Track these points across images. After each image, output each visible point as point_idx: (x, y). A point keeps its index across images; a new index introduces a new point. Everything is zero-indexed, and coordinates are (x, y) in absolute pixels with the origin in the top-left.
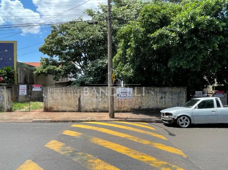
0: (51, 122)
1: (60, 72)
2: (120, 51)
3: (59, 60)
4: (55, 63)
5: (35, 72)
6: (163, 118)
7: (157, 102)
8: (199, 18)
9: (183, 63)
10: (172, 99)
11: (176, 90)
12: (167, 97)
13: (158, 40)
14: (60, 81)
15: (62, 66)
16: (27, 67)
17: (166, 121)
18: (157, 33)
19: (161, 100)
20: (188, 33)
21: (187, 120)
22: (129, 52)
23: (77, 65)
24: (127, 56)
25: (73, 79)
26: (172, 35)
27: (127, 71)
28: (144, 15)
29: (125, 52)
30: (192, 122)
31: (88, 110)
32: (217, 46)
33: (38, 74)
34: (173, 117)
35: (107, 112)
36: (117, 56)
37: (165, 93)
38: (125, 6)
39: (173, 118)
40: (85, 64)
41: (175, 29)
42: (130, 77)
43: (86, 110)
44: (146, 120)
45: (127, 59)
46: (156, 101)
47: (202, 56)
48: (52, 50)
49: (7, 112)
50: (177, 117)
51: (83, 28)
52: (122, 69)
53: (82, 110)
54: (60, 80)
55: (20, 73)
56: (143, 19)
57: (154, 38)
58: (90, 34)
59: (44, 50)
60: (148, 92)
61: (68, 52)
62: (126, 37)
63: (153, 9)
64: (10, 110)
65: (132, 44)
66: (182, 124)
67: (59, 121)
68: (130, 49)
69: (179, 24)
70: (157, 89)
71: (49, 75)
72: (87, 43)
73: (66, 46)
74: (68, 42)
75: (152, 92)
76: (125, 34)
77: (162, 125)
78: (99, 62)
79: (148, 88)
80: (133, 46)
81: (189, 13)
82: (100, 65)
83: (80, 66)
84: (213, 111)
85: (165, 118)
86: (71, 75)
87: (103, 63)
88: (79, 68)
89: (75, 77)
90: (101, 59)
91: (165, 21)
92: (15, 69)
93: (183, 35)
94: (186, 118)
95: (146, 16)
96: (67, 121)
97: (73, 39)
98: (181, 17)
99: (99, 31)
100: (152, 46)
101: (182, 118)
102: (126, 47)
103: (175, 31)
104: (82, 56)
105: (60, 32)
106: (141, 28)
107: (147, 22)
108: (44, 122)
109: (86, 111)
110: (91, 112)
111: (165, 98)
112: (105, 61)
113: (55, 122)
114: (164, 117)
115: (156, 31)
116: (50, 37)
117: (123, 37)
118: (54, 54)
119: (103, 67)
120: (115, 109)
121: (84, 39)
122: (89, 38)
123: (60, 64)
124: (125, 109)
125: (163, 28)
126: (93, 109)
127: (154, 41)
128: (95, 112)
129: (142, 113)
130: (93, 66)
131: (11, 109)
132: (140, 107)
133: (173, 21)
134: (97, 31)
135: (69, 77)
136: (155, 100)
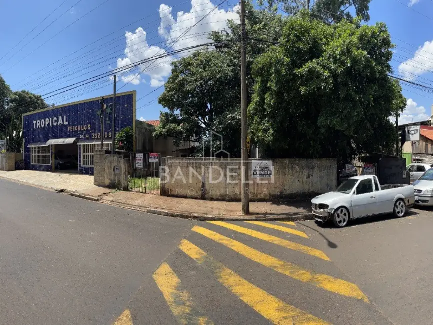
0: (168, 215)
1: (181, 133)
2: (256, 98)
3: (181, 116)
4: (176, 121)
5: (154, 134)
6: (314, 212)
7: (303, 183)
8: (355, 53)
9: (336, 122)
10: (320, 177)
11: (325, 163)
12: (314, 175)
13: (307, 80)
14: (182, 147)
15: (184, 124)
16: (146, 127)
17: (319, 218)
18: (305, 68)
19: (308, 180)
20: (343, 73)
21: (345, 215)
22: (268, 99)
23: (201, 123)
24: (265, 107)
25: (197, 144)
26: (325, 74)
27: (265, 131)
28: (289, 35)
29: (262, 100)
30: (351, 218)
31: (215, 197)
32: (372, 99)
33: (157, 137)
34: (328, 211)
35: (239, 201)
36: (252, 106)
37: (312, 168)
38: (261, 24)
39: (330, 213)
40: (211, 120)
41: (328, 65)
42: (269, 143)
43: (211, 197)
44: (292, 215)
45: (264, 110)
46: (301, 182)
47: (356, 112)
48: (172, 100)
49: (124, 190)
50: (333, 211)
51: (208, 62)
52: (258, 129)
53: (206, 196)
54: (181, 145)
55: (139, 135)
56: (287, 42)
57: (302, 76)
58: (217, 71)
59: (164, 101)
60: (292, 167)
61: (191, 102)
62: (264, 73)
63: (300, 25)
64: (127, 189)
65: (272, 85)
66: (340, 222)
67: (177, 216)
68: (270, 94)
69: (333, 58)
70: (303, 162)
71: (169, 138)
72: (214, 86)
73: (188, 92)
74: (190, 86)
75: (297, 167)
76: (262, 69)
77: (311, 223)
78: (228, 117)
79: (292, 160)
80: (274, 88)
81: (344, 42)
82: (229, 122)
83: (205, 123)
84: (372, 197)
85: (318, 213)
86: (194, 137)
87: (232, 119)
88: (203, 126)
89: (199, 140)
90: (230, 112)
91: (315, 51)
92: (134, 130)
93: (338, 76)
94: (344, 211)
95: (292, 37)
96: (187, 217)
97: (196, 81)
98: (335, 46)
99: (229, 66)
100: (300, 88)
101: (339, 212)
102: (264, 90)
103: (327, 68)
104: (207, 108)
105: (182, 72)
106: (285, 58)
107: (293, 47)
108: (160, 214)
109: (212, 199)
110: (217, 200)
111: (312, 176)
112: (236, 115)
113: (173, 216)
114: (317, 211)
115: (304, 64)
116: (171, 80)
117: (260, 73)
118: (175, 106)
119: (232, 125)
120: (250, 197)
121: (209, 80)
122: (215, 77)
123: (181, 121)
124: (262, 196)
125: (314, 61)
126: (221, 196)
127: (302, 81)
128: (223, 200)
129: (284, 203)
130: (220, 123)
131: (128, 187)
132: (281, 193)
133: (325, 51)
134: (225, 65)
135: (192, 141)
136: (301, 180)
